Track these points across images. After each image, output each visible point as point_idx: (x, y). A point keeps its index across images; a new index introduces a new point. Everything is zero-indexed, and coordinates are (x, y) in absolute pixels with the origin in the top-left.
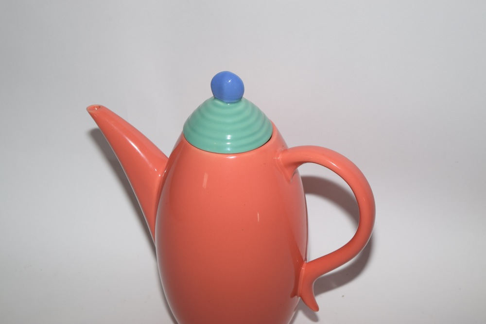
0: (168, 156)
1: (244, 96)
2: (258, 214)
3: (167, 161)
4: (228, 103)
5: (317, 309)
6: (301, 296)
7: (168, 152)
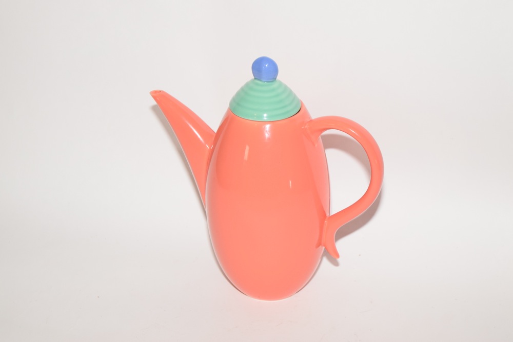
0: (216, 131)
1: (278, 78)
2: (290, 182)
3: (215, 135)
4: (265, 82)
5: (338, 256)
6: (324, 246)
7: (215, 128)
